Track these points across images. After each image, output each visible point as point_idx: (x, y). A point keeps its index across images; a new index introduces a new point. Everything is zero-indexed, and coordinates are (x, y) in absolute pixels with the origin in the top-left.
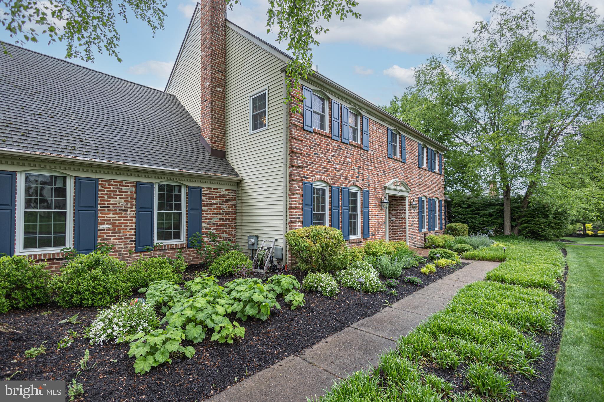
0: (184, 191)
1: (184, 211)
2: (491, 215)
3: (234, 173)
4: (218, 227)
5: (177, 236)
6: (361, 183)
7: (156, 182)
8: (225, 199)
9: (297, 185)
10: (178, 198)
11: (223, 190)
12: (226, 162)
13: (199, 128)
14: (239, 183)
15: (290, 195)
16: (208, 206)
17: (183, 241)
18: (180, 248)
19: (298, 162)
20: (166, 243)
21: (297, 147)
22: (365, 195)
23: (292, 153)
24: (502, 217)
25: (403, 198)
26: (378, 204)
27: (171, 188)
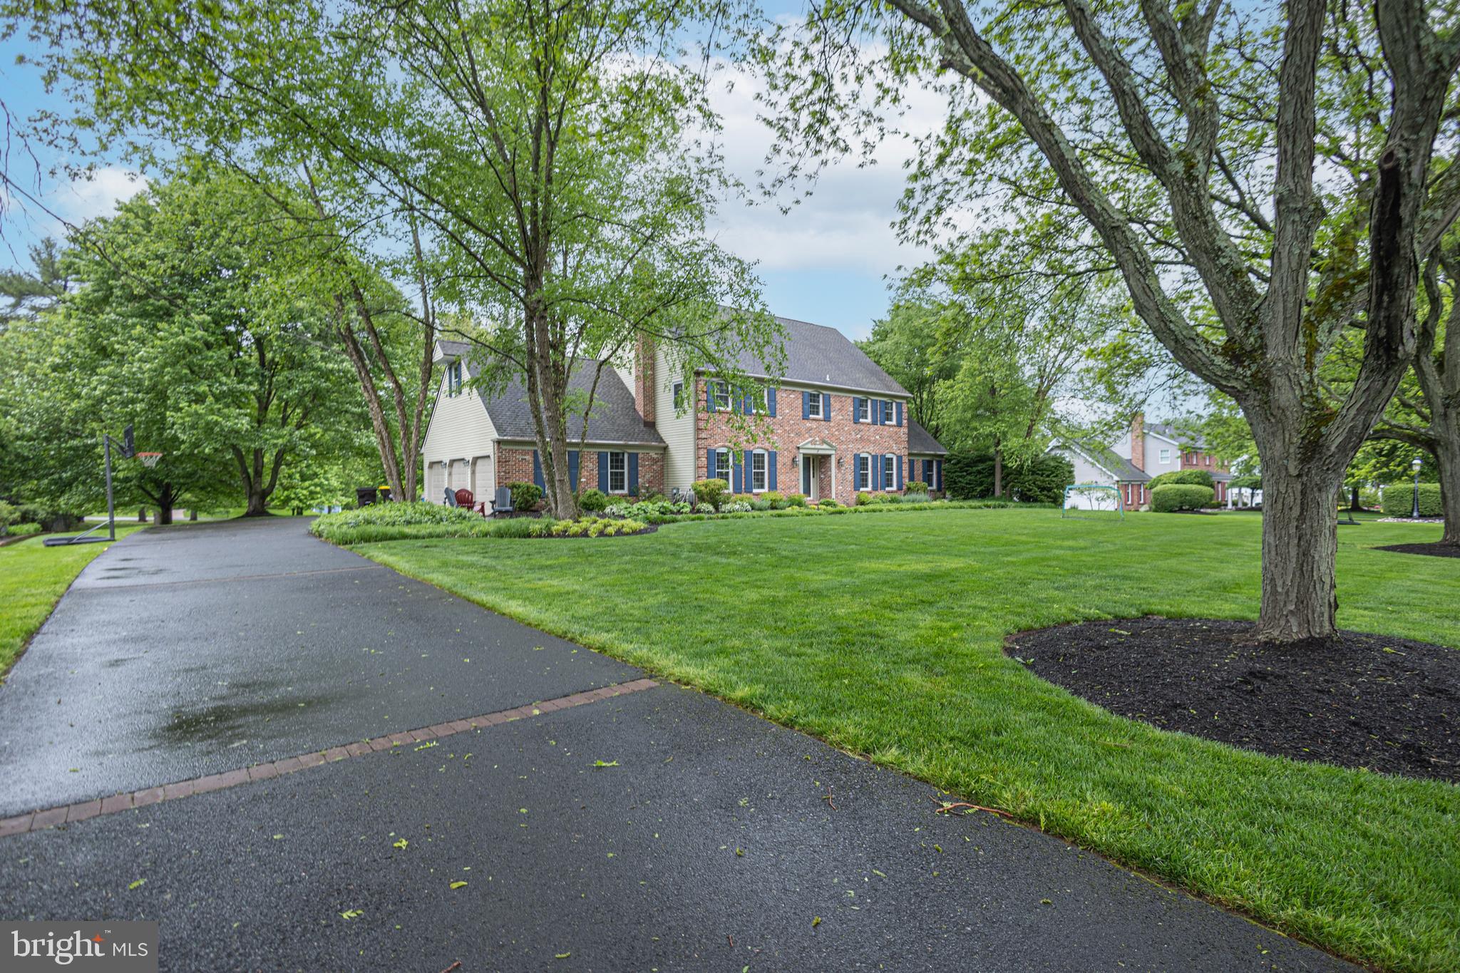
0: (626, 456)
1: (626, 470)
2: (979, 472)
3: (662, 440)
4: (650, 482)
5: (622, 488)
6: (767, 445)
7: (609, 451)
8: (655, 461)
9: (702, 452)
10: (622, 461)
11: (653, 454)
12: (656, 431)
13: (633, 399)
14: (666, 448)
15: (698, 458)
16: (643, 466)
17: (625, 491)
18: (623, 496)
19: (703, 435)
20: (617, 492)
21: (702, 425)
22: (773, 456)
23: (698, 430)
24: (993, 474)
25: (829, 456)
26: (789, 462)
27: (617, 454)
